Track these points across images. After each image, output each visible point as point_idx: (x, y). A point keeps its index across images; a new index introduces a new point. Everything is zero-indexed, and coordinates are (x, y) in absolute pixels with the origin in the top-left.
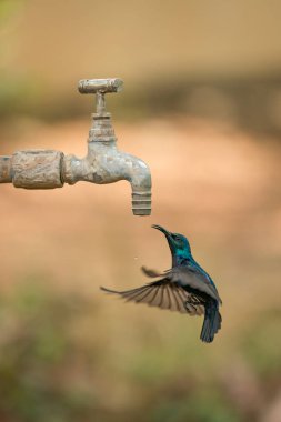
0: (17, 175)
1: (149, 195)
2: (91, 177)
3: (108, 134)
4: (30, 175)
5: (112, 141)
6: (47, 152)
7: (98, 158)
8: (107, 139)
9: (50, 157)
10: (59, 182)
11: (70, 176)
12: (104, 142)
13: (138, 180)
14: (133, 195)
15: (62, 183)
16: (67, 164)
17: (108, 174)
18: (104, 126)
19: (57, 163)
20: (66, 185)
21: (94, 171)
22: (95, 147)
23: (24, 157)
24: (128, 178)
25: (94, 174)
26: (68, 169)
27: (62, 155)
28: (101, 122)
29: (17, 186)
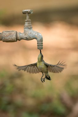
0: (3, 38)
1: (42, 43)
2: (25, 38)
3: (30, 26)
4: (7, 38)
5: (31, 28)
6: (12, 31)
7: (27, 33)
8: (30, 27)
9: (13, 33)
10: (16, 40)
11: (19, 38)
12: (29, 28)
13: (39, 39)
14: (37, 43)
15: (17, 40)
16: (18, 35)
17: (30, 37)
18: (29, 23)
19: (15, 34)
20: (18, 41)
21: (26, 36)
22: (26, 29)
23: (6, 33)
24: (36, 39)
25: (26, 38)
26: (18, 36)
27: (17, 32)
28: (28, 22)
29: (3, 41)
